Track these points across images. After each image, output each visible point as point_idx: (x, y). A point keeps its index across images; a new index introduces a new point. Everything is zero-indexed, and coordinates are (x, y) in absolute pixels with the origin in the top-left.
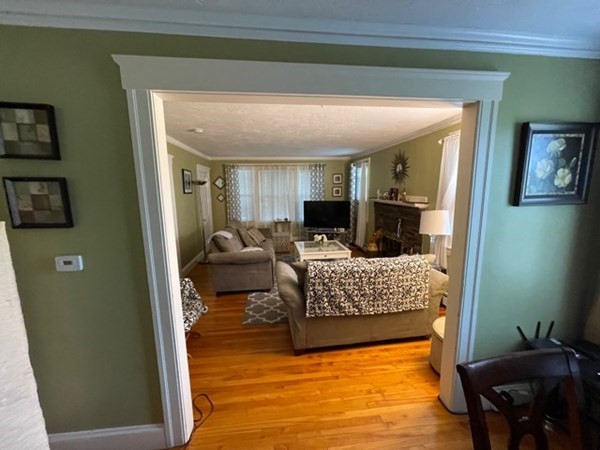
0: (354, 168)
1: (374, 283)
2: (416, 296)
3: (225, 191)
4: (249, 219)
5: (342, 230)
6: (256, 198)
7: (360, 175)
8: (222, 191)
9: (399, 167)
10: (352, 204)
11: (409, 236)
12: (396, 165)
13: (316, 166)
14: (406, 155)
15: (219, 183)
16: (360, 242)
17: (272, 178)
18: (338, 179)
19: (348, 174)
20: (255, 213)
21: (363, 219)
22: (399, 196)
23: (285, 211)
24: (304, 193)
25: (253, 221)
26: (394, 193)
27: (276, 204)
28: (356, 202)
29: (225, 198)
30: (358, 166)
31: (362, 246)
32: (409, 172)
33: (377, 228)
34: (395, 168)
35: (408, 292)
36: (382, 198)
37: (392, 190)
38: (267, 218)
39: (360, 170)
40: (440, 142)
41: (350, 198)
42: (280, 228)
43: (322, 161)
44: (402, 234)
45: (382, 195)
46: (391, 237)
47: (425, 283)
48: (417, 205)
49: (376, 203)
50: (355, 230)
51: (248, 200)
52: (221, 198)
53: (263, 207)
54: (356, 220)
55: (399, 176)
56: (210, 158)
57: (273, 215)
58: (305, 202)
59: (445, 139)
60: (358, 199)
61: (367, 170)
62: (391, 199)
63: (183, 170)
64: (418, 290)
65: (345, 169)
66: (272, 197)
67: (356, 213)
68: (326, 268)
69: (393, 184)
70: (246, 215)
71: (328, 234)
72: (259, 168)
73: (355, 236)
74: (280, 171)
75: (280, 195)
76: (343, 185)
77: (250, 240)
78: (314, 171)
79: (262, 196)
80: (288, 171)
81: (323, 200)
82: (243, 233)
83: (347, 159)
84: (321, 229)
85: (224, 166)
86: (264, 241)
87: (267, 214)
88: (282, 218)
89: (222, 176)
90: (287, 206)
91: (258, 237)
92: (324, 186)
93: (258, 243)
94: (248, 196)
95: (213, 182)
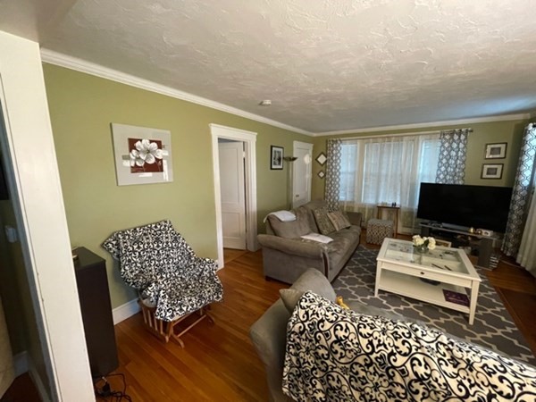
0: (535, 131)
3: (326, 167)
4: (349, 199)
5: (487, 234)
6: (358, 175)
8: (323, 168)
13: (452, 134)
15: (322, 159)
18: (497, 151)
20: (356, 194)
23: (395, 193)
24: (426, 173)
25: (353, 202)
29: (325, 175)
38: (369, 200)
41: (518, 183)
42: (385, 215)
43: (464, 126)
51: (350, 178)
52: (322, 174)
53: (366, 187)
56: (315, 135)
57: (377, 197)
58: (422, 184)
63: (272, 147)
65: (513, 133)
66: (379, 176)
67: (525, 208)
68: (328, 325)
70: (343, 196)
71: (457, 234)
72: (365, 141)
73: (517, 246)
74: (392, 143)
75: (390, 174)
76: (506, 162)
77: (328, 224)
78: (447, 141)
79: (366, 174)
80: (404, 142)
81: (461, 183)
82: (318, 215)
83: (520, 117)
84: (444, 226)
85: (327, 141)
86: (348, 228)
87: (370, 195)
88: (389, 202)
89: (325, 152)
90: (399, 188)
91: (339, 222)
92: (464, 162)
93: (337, 229)
94: (350, 173)
95: (315, 159)
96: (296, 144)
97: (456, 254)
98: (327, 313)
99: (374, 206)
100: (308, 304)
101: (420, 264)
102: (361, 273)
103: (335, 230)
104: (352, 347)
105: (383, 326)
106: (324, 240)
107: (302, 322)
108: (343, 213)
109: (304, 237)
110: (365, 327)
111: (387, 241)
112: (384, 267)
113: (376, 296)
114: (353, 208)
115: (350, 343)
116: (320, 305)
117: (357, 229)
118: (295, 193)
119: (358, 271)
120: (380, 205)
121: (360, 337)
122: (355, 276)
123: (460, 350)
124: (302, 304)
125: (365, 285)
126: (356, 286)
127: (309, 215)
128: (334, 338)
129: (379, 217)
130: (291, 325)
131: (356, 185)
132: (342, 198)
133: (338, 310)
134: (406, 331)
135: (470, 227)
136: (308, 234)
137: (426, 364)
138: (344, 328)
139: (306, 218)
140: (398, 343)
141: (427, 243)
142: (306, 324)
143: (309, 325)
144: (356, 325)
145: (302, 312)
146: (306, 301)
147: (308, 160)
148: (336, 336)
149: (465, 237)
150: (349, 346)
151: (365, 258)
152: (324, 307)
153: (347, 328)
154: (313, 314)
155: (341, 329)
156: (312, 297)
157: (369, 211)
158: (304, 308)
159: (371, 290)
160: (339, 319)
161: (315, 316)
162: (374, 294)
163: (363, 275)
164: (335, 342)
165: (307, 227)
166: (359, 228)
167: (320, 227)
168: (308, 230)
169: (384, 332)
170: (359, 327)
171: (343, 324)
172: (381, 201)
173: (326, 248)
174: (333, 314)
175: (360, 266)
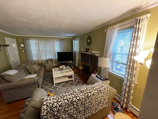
0: (74, 41)
1: (85, 104)
2: (103, 103)
3: (25, 49)
4: (37, 59)
5: (71, 62)
6: (39, 51)
7: (76, 43)
9: (89, 41)
10: (74, 53)
11: (93, 65)
12: (88, 40)
13: (61, 40)
14: (91, 36)
15: (22, 45)
16: (77, 65)
17: (45, 44)
18: (69, 44)
19: (72, 43)
20: (39, 57)
21: (77, 58)
22: (89, 51)
23: (51, 55)
24: (57, 49)
25: (39, 60)
26: (87, 50)
27: (47, 53)
28: (75, 52)
29: (25, 51)
30: (75, 40)
31: (77, 67)
32: (92, 42)
33: (82, 61)
34: (88, 41)
35: (100, 102)
36: (83, 51)
37: (87, 48)
39: (76, 41)
40: (105, 31)
41: (73, 51)
42: (49, 62)
43: (63, 38)
44: (90, 64)
45: (83, 50)
46: (87, 65)
47: (107, 96)
48: (96, 55)
49: (81, 53)
50: (75, 61)
51: (36, 52)
52: (23, 51)
53: (42, 54)
54: (75, 58)
55: (89, 44)
56: (16, 35)
58: (58, 53)
59: (108, 29)
60: (76, 51)
61: (78, 41)
62: (86, 52)
64: (104, 100)
65: (71, 41)
66: (46, 50)
67: (75, 55)
68: (55, 104)
69: (87, 47)
70: (35, 58)
71: (66, 63)
72: (39, 40)
73: (75, 63)
74: (48, 41)
75: (48, 50)
76: (71, 46)
77: (33, 69)
78: (60, 41)
79: (41, 50)
80: (51, 41)
81: (64, 51)
82: (28, 67)
83: (71, 38)
84: (64, 62)
85: (23, 38)
86: (40, 69)
87: (44, 57)
88: (50, 58)
89: (23, 42)
90: (52, 54)
91: (37, 68)
92: (64, 47)
93: (37, 70)
94: (36, 50)
95: (19, 46)
96: (6, 39)
97: (68, 68)
98: (54, 101)
99: (46, 60)
100: (46, 102)
101: (63, 73)
102: (48, 81)
103: (36, 71)
104: (64, 105)
105: (68, 94)
106: (34, 76)
107: (46, 110)
108: (37, 64)
109: (25, 78)
110: (65, 97)
111: (53, 69)
112: (55, 77)
113: (55, 85)
114: (39, 62)
115: (63, 104)
116: (50, 100)
117: (43, 69)
118: (11, 61)
119: (47, 81)
120: (47, 59)
121: (65, 101)
122: (47, 83)
123: (81, 89)
124: (44, 104)
125: (51, 84)
126: (48, 86)
127: (24, 69)
128: (58, 106)
129: (48, 63)
130: (42, 114)
131: (39, 54)
132: (34, 59)
133: (56, 97)
134: (72, 92)
135: (68, 61)
136: (26, 76)
137: (78, 96)
138: (60, 101)
139: (23, 70)
140: (73, 96)
141: (63, 67)
142: (48, 109)
143: (49, 109)
144: (62, 98)
145: (45, 107)
146: (45, 102)
147: (15, 45)
148: (59, 105)
149: (68, 63)
150: (63, 105)
151: (48, 76)
152: (52, 99)
153: (61, 100)
154: (50, 104)
155: (60, 102)
156: (46, 99)
157: (45, 62)
158: (45, 104)
159: (53, 85)
160: (58, 100)
161: (51, 104)
162: (54, 85)
163: (49, 81)
164: (59, 107)
165: (24, 73)
166: (44, 68)
167: (30, 71)
168: (25, 75)
169: (69, 95)
170: (64, 98)
171: (59, 100)
172: (47, 58)
173: (36, 78)
174: (55, 100)
175: (47, 79)
